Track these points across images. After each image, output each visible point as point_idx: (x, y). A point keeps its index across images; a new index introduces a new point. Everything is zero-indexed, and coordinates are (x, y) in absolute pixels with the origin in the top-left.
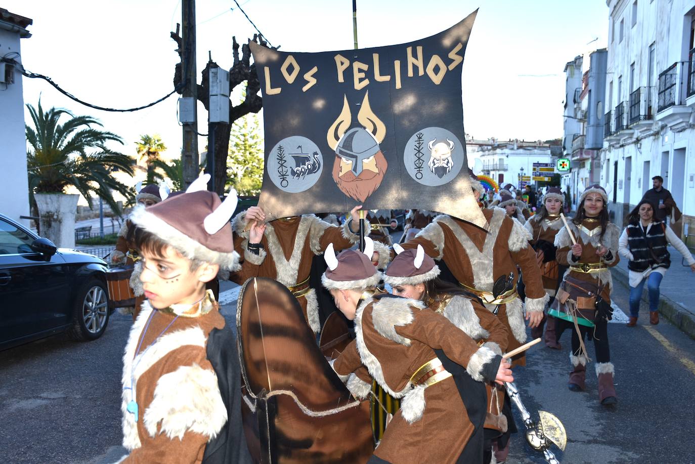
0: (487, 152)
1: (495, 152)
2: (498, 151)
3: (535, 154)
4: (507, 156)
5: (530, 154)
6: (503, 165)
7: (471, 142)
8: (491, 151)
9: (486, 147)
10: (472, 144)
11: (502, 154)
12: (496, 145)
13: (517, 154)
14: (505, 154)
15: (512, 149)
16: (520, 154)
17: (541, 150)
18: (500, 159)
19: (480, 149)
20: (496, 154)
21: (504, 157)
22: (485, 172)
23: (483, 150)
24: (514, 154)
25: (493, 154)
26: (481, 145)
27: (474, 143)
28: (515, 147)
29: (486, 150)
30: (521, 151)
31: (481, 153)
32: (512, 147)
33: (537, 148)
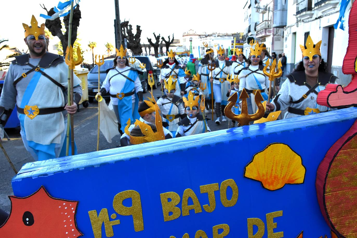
0: (203, 38)
1: (207, 38)
2: (208, 37)
3: (226, 39)
4: (213, 40)
5: (224, 39)
6: (211, 44)
7: (195, 34)
8: (205, 38)
9: (202, 36)
10: (195, 35)
11: (210, 39)
12: (207, 35)
13: (217, 39)
14: (211, 39)
15: (215, 37)
16: (219, 39)
17: (228, 37)
18: (209, 42)
19: (199, 37)
20: (207, 39)
21: (211, 40)
22: (203, 48)
23: (201, 38)
24: (216, 39)
25: (206, 39)
26: (200, 35)
27: (196, 34)
28: (217, 36)
29: (202, 38)
30: (219, 37)
31: (200, 39)
32: (215, 36)
33: (227, 36)
